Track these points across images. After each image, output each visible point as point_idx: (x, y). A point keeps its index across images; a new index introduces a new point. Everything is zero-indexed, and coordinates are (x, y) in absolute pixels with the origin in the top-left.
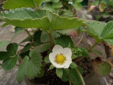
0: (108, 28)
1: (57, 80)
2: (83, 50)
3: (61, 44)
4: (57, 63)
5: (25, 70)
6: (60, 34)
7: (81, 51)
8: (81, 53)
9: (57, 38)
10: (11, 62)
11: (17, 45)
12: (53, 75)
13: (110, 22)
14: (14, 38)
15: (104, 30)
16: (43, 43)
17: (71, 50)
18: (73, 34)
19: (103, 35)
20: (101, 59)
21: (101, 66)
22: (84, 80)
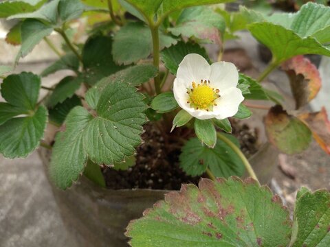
0: (303, 22)
1: (160, 180)
9: (170, 48)
12: (149, 169)
13: (310, 5)
14: (25, 55)
21: (285, 130)
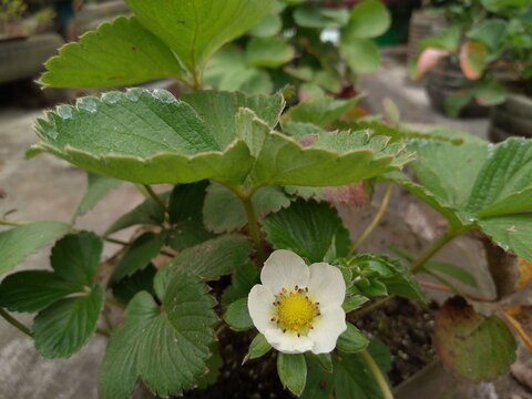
0: (500, 170)
2: (391, 269)
3: (293, 236)
4: (280, 331)
5: (136, 355)
6: (288, 195)
7: (382, 272)
8: (382, 279)
9: (278, 212)
10: (71, 321)
11: (95, 242)
12: (256, 376)
13: (510, 143)
14: (85, 213)
15: (484, 179)
16: (213, 236)
17: (342, 269)
18: (347, 195)
19: (479, 200)
20: (470, 302)
21: (473, 334)
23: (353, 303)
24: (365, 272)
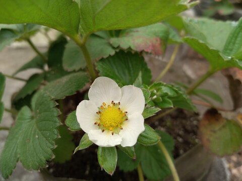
0: (241, 33)
2: (176, 91)
3: (117, 74)
4: (100, 131)
6: (114, 48)
7: (170, 93)
8: (170, 97)
9: (107, 58)
15: (232, 39)
16: (68, 73)
17: (143, 91)
18: (150, 48)
19: (228, 51)
20: (219, 112)
21: (220, 129)
22: (176, 166)
23: (150, 112)
24: (159, 93)
